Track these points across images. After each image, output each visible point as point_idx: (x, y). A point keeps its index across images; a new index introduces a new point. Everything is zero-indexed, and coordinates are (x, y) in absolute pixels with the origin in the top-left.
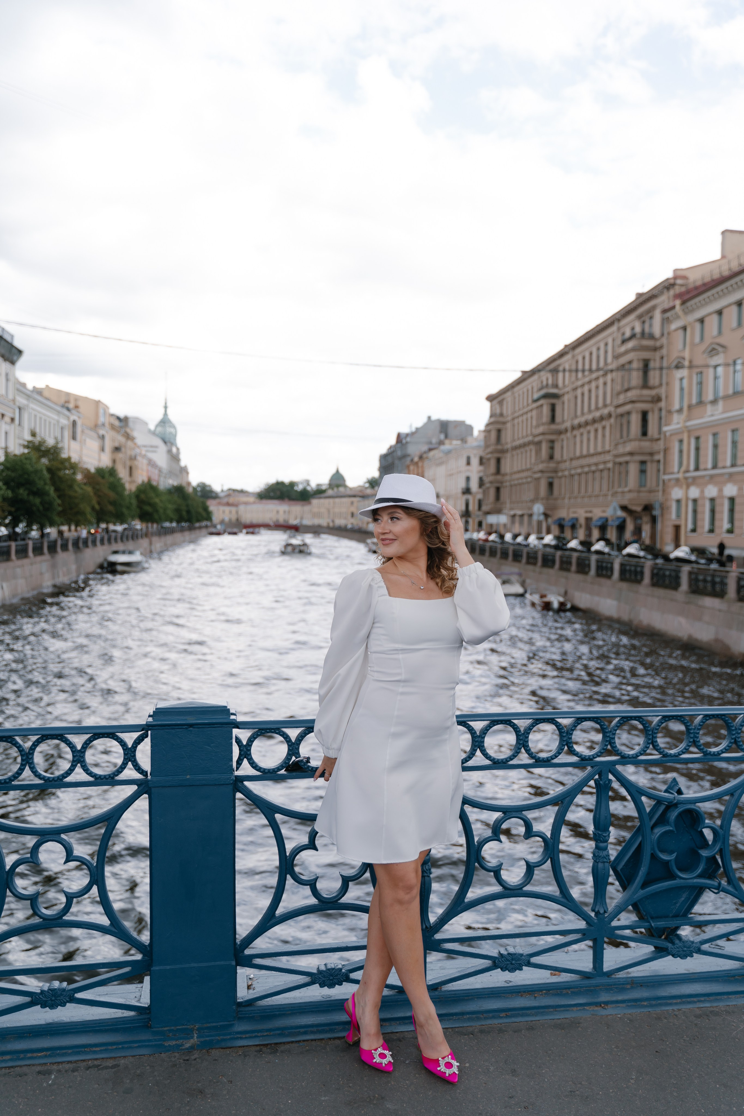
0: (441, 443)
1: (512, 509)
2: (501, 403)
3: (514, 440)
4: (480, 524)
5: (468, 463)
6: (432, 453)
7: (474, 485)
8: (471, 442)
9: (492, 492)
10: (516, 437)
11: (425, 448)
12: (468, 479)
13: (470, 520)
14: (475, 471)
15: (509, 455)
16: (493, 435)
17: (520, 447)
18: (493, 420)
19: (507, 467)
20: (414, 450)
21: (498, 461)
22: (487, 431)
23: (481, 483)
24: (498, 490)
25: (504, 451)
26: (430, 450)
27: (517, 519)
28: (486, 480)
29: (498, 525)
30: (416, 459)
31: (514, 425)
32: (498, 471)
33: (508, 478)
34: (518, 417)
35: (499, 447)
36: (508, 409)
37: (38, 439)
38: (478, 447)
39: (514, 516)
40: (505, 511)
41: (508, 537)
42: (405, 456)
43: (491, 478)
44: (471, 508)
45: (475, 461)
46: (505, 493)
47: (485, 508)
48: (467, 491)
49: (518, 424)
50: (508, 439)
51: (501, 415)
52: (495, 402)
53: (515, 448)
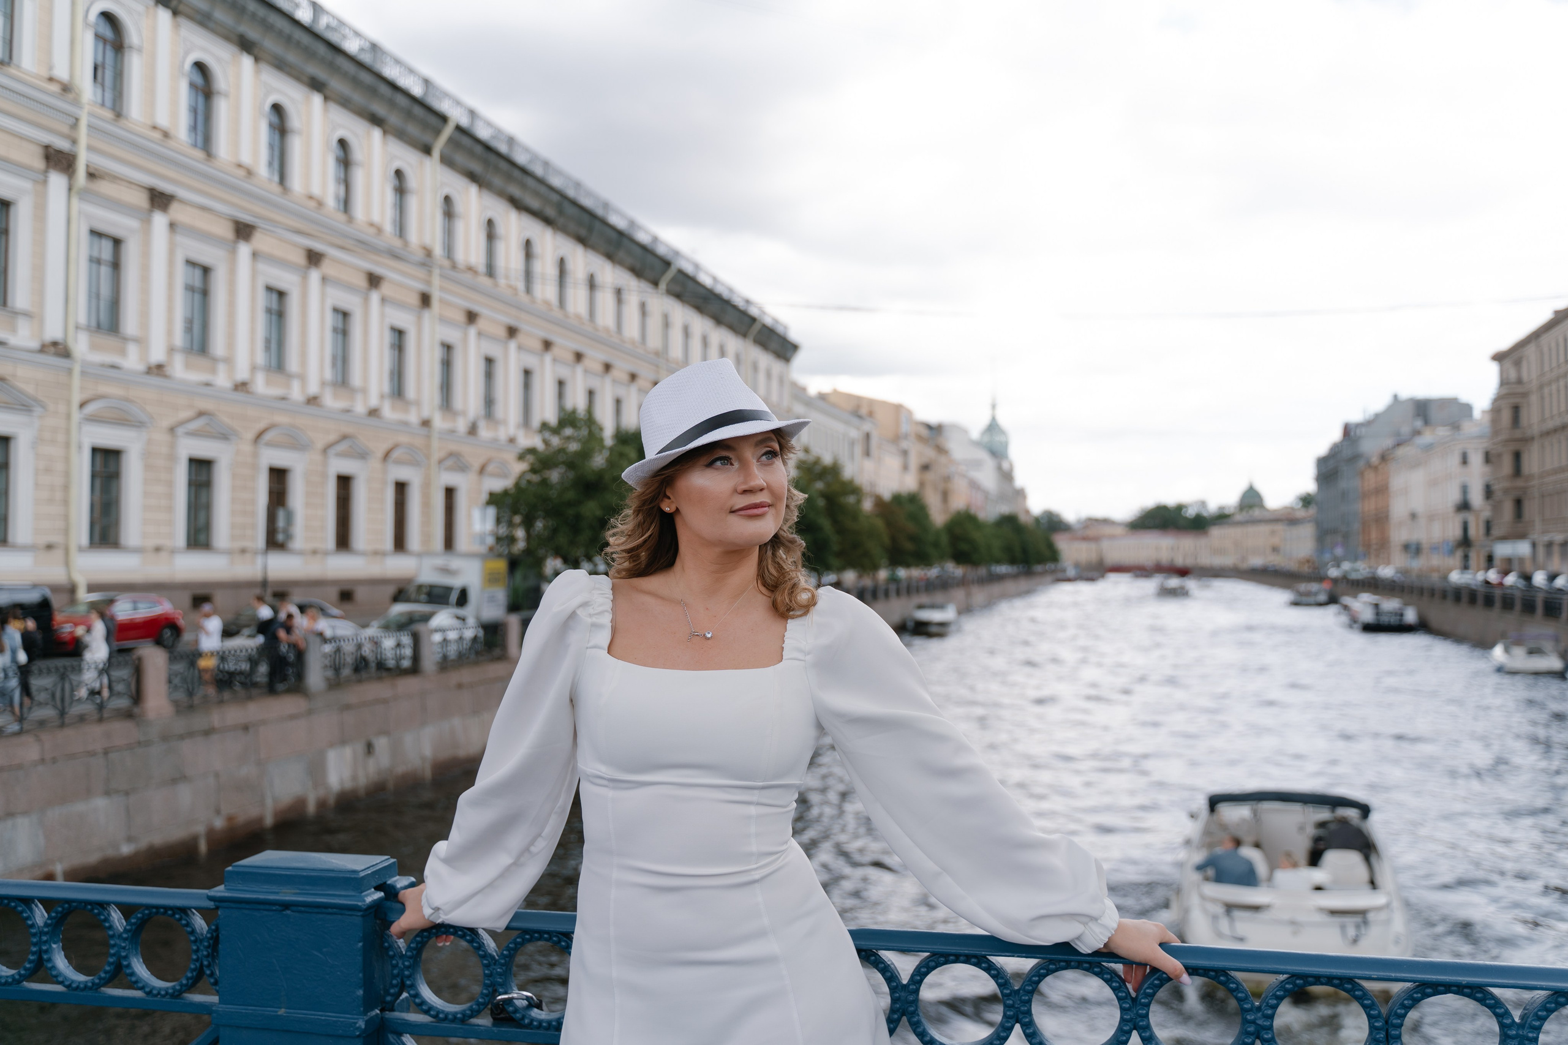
0: (1417, 433)
1: (1544, 532)
2: (1518, 363)
3: (1543, 420)
4: (1490, 560)
5: (1465, 461)
6: (1401, 452)
7: (1477, 498)
8: (1468, 428)
9: (1508, 508)
10: (1547, 414)
11: (1388, 442)
12: (1465, 489)
13: (1473, 555)
14: (1477, 475)
15: (1535, 448)
16: (1506, 416)
17: (1555, 430)
18: (1505, 391)
19: (1532, 463)
20: (1371, 447)
21: (1517, 456)
22: (1495, 410)
23: (1489, 492)
24: (1518, 503)
25: (1527, 440)
26: (1399, 445)
27: (1556, 549)
28: (1495, 487)
29: (1521, 560)
30: (1375, 460)
31: (1542, 398)
32: (1517, 471)
33: (1535, 482)
34: (1549, 383)
35: (1518, 434)
36: (1531, 372)
37: (810, 458)
38: (1480, 437)
39: (1549, 545)
40: (1535, 536)
41: (1539, 579)
42: (1355, 458)
43: (1506, 484)
44: (1472, 532)
45: (1476, 459)
46: (1531, 509)
47: (1496, 532)
48: (1464, 506)
49: (1551, 395)
50: (1533, 419)
51: (1519, 381)
52: (1508, 363)
53: (1547, 434)
